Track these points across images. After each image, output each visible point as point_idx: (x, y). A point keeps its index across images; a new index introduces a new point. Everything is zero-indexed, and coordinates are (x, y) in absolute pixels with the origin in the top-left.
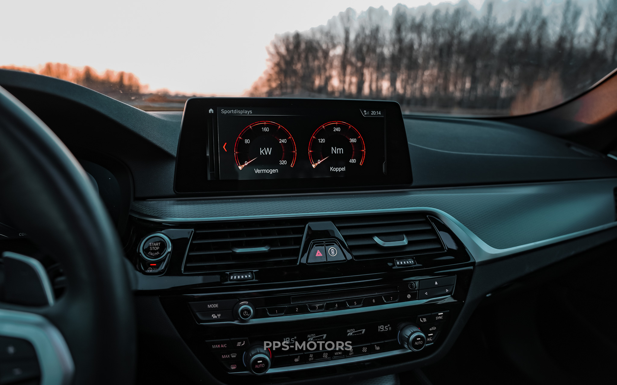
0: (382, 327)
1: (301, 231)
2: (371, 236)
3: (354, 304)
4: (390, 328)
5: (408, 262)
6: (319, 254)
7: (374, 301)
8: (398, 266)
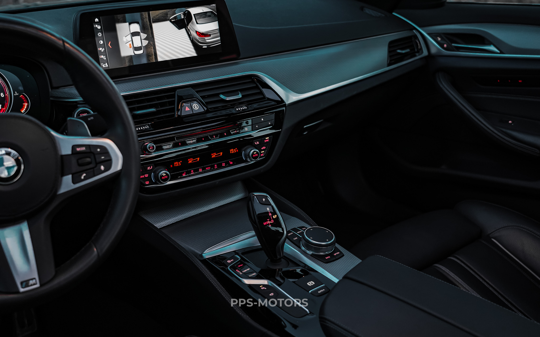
0: (232, 150)
1: (173, 96)
2: (218, 95)
3: (213, 137)
4: (237, 151)
5: (243, 108)
6: (187, 109)
7: (225, 134)
8: (237, 111)
